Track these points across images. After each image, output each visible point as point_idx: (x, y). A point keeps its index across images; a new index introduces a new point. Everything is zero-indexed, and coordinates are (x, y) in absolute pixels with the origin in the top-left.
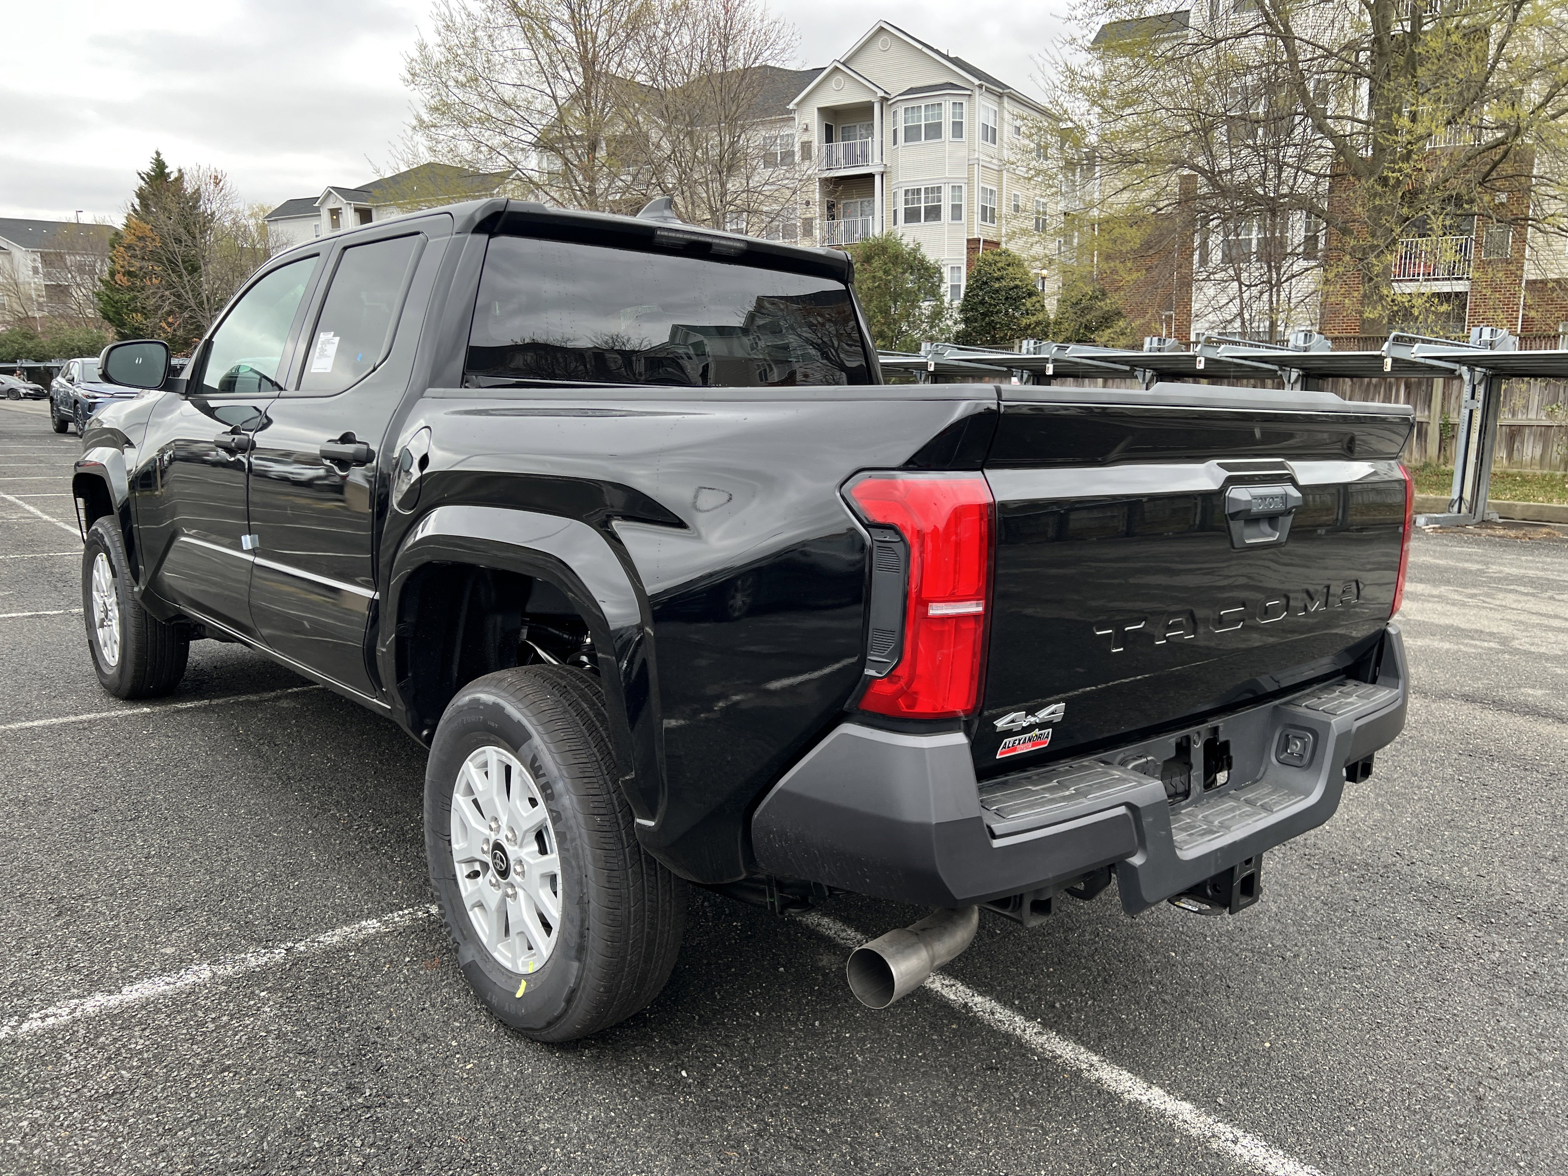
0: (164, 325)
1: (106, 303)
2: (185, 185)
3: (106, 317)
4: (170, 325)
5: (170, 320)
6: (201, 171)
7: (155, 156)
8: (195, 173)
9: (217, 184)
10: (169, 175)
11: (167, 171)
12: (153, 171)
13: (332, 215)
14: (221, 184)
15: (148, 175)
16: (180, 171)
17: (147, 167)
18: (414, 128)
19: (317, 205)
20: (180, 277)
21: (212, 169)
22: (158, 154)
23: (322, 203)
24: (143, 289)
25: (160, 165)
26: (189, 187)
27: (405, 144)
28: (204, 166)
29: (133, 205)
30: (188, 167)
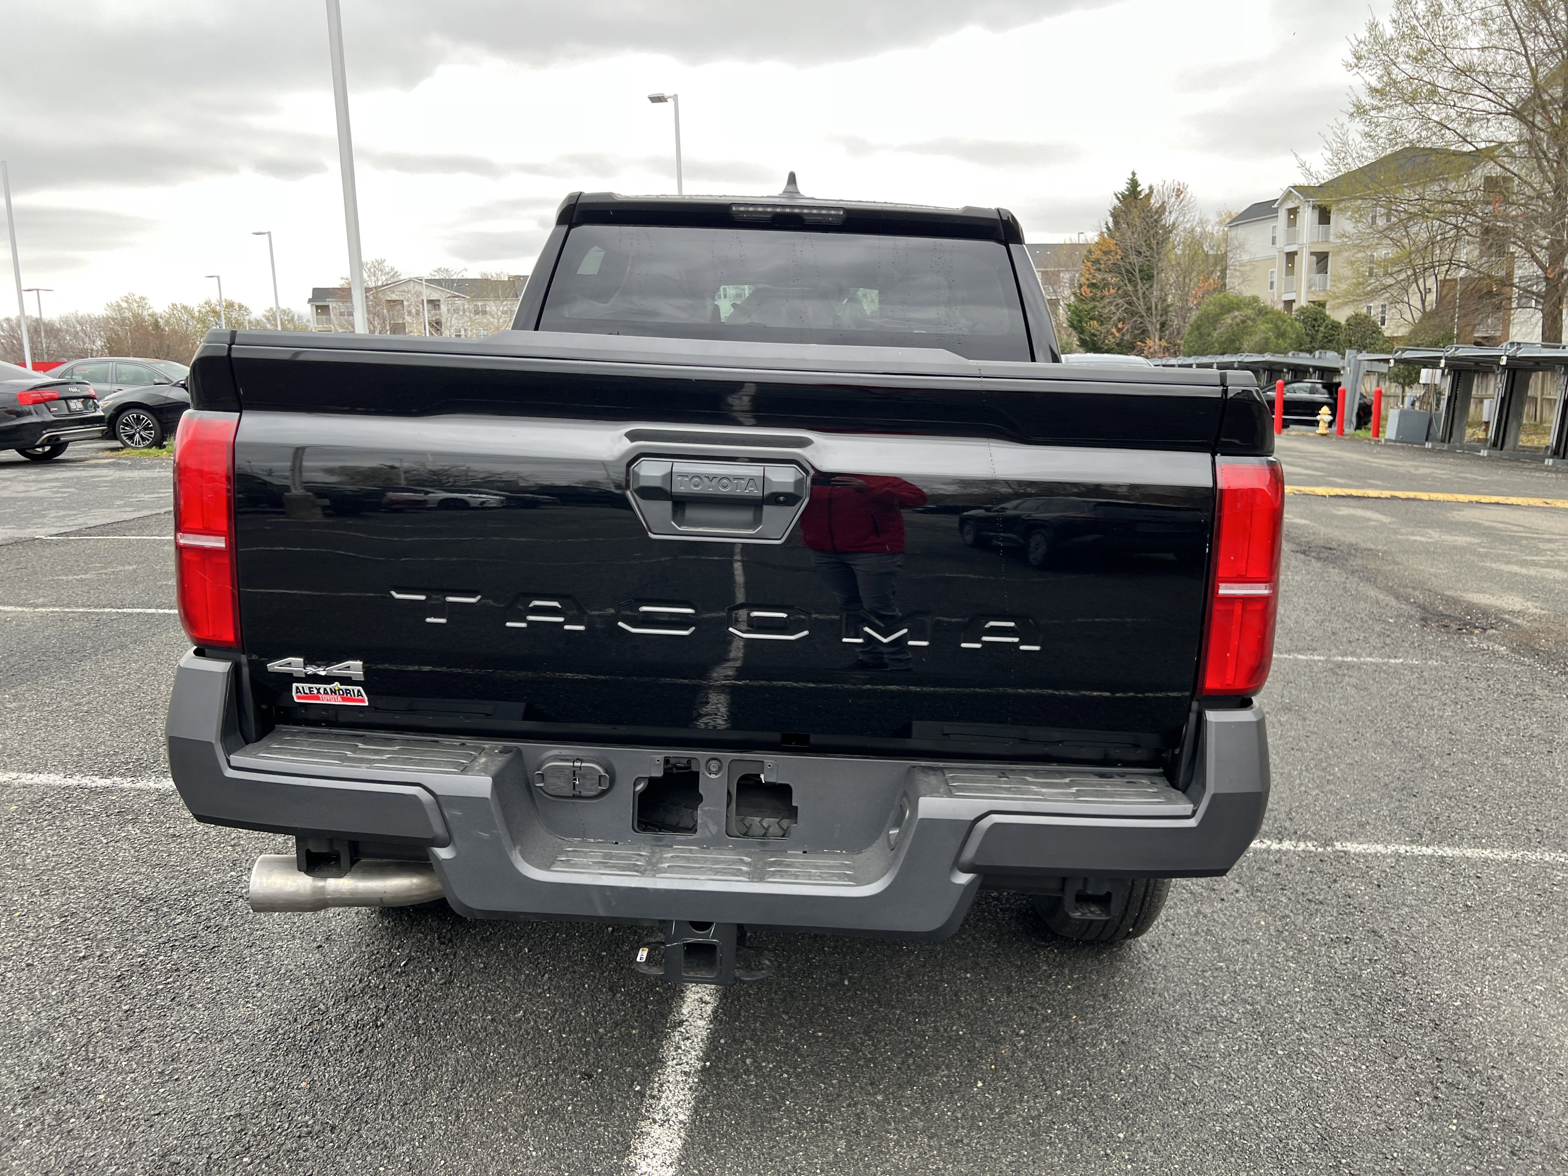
0: (1114, 330)
1: (1073, 312)
2: (1152, 201)
3: (1072, 325)
4: (1119, 330)
5: (1120, 325)
6: (1165, 187)
7: (1131, 176)
8: (1161, 188)
9: (1178, 196)
10: (1140, 193)
11: (1139, 189)
12: (1128, 190)
13: (1289, 215)
14: (1182, 196)
15: (1123, 194)
16: (1151, 188)
17: (1122, 187)
18: (1352, 115)
19: (1275, 206)
20: (1135, 286)
21: (1176, 183)
22: (1134, 174)
23: (1280, 204)
24: (1102, 298)
25: (1134, 184)
26: (1155, 202)
27: (1335, 133)
28: (1168, 183)
29: (1107, 224)
30: (1157, 183)
